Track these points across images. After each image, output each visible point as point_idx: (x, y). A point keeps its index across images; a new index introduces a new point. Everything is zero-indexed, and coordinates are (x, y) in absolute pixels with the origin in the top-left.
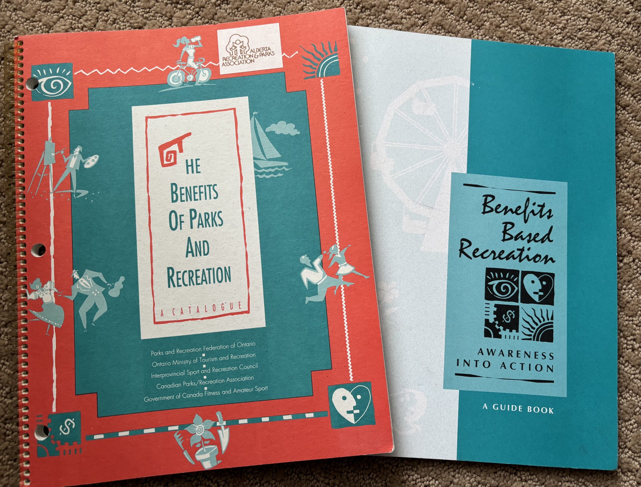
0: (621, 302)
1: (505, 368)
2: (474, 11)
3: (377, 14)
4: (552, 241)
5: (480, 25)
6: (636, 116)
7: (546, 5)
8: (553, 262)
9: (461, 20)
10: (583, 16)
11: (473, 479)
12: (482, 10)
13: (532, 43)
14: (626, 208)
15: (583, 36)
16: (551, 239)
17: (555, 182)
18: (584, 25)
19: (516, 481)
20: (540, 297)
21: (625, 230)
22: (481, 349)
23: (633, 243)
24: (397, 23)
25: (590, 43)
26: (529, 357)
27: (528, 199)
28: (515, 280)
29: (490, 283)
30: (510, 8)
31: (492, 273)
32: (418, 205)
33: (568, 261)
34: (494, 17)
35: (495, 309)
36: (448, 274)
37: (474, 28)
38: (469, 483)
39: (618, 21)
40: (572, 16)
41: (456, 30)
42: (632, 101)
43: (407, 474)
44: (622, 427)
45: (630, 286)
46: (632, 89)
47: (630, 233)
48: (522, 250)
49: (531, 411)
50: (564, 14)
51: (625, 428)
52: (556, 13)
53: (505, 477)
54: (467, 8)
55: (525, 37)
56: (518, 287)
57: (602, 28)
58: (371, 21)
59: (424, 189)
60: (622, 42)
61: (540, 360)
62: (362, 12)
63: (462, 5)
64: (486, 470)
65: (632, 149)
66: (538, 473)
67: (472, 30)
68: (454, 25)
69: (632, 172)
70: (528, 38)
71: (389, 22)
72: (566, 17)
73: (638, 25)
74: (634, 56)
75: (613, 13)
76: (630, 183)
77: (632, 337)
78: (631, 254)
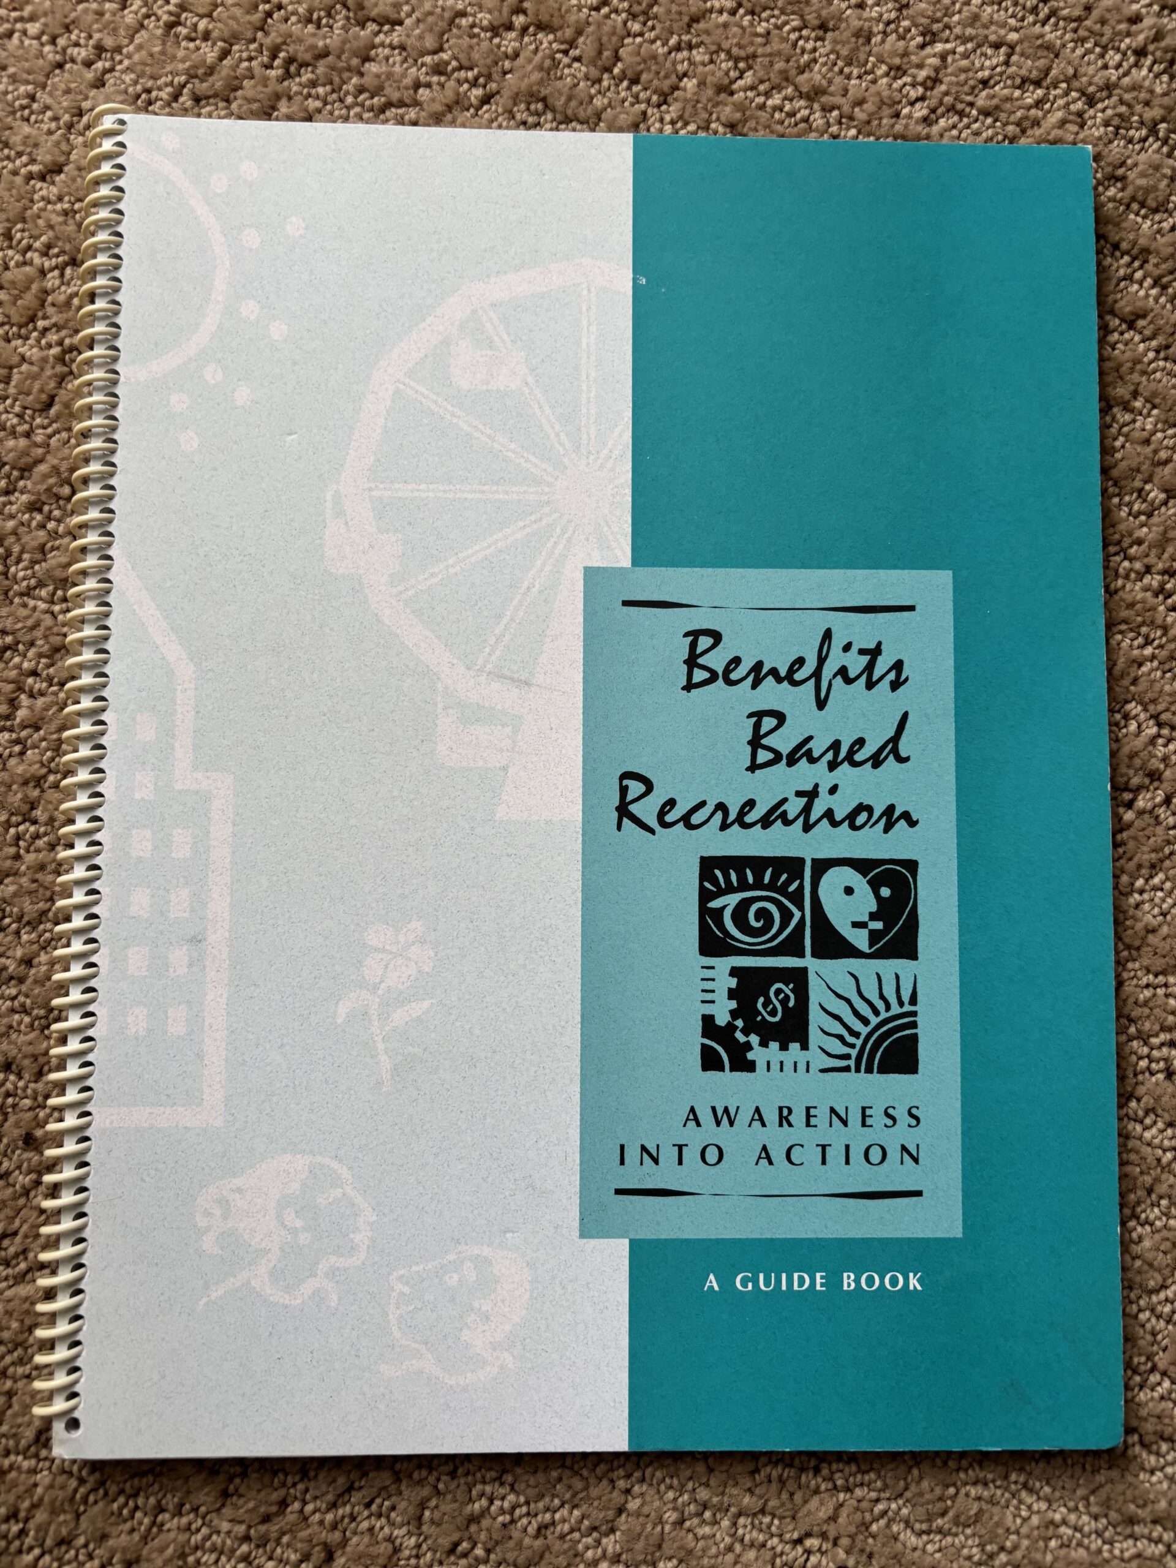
0: (1130, 932)
1: (771, 1163)
2: (645, 45)
3: (336, 79)
4: (907, 759)
5: (666, 89)
6: (1167, 347)
7: (874, 14)
8: (912, 823)
9: (606, 76)
10: (993, 38)
11: (686, 1497)
12: (673, 41)
13: (835, 137)
14: (1140, 640)
15: (995, 101)
16: (903, 754)
17: (914, 572)
18: (998, 69)
19: (817, 1491)
20: (874, 937)
21: (1139, 708)
22: (692, 1110)
23: (1165, 745)
24: (401, 104)
25: (1018, 124)
26: (845, 1123)
27: (828, 635)
28: (792, 888)
29: (715, 904)
30: (759, 30)
31: (718, 873)
32: (483, 678)
33: (958, 820)
34: (712, 61)
35: (733, 983)
36: (583, 884)
37: (648, 101)
38: (675, 1509)
39: (1105, 48)
40: (958, 42)
41: (589, 111)
42: (1156, 300)
43: (482, 1495)
44: (1140, 1310)
45: (1156, 881)
46: (1153, 260)
47: (1155, 717)
48: (811, 795)
49: (853, 1286)
50: (930, 37)
51: (1147, 1314)
52: (909, 36)
53: (782, 1482)
54: (623, 39)
55: (812, 118)
56: (801, 908)
57: (1054, 72)
58: (318, 104)
59: (502, 626)
60: (1120, 115)
61: (879, 1131)
62: (288, 75)
63: (606, 29)
64: (724, 1468)
65: (1156, 452)
66: (882, 1466)
67: (643, 106)
68: (582, 95)
69: (1158, 525)
70: (821, 122)
71: (376, 99)
72: (939, 47)
73: (1169, 56)
74: (1157, 156)
75: (1088, 23)
76: (1152, 560)
77: (1164, 1037)
78: (1159, 779)
